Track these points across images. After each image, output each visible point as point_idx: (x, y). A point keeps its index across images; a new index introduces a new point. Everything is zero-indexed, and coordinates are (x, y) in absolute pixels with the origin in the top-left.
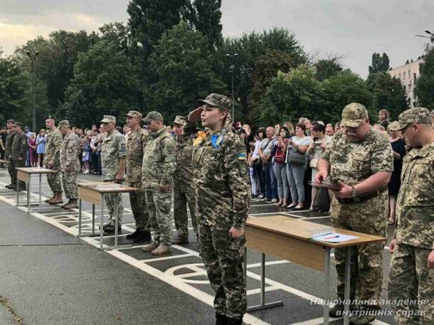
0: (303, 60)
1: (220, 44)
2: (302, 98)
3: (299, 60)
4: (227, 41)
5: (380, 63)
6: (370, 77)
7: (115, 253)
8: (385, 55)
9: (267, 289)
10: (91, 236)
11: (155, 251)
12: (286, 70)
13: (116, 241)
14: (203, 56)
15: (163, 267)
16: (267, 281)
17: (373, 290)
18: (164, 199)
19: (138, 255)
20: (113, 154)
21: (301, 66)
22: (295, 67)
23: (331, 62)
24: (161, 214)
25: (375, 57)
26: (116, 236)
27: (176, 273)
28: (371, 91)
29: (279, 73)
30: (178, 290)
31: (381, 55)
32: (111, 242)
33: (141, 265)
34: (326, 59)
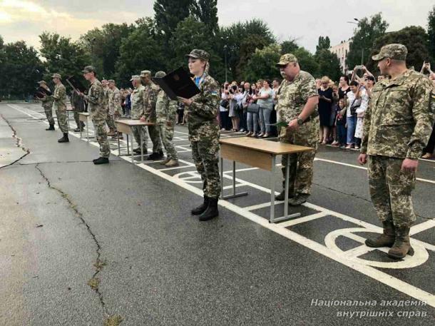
0: (273, 41)
1: (217, 31)
2: (272, 67)
3: (270, 41)
4: (222, 29)
5: (324, 43)
6: (317, 53)
7: (142, 165)
8: (327, 38)
9: (236, 186)
10: (126, 155)
11: (168, 164)
12: (261, 48)
13: (142, 158)
14: (206, 39)
15: (172, 173)
16: (237, 179)
17: (306, 183)
18: (169, 130)
19: (156, 167)
20: (138, 102)
21: (271, 45)
22: (267, 46)
23: (291, 43)
24: (167, 140)
25: (321, 39)
26: (142, 155)
27: (180, 177)
28: (318, 62)
29: (257, 50)
30: (180, 187)
31: (325, 38)
32: (139, 159)
33: (158, 172)
34: (288, 40)
